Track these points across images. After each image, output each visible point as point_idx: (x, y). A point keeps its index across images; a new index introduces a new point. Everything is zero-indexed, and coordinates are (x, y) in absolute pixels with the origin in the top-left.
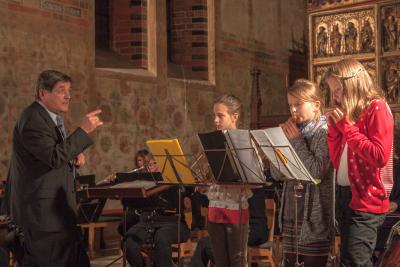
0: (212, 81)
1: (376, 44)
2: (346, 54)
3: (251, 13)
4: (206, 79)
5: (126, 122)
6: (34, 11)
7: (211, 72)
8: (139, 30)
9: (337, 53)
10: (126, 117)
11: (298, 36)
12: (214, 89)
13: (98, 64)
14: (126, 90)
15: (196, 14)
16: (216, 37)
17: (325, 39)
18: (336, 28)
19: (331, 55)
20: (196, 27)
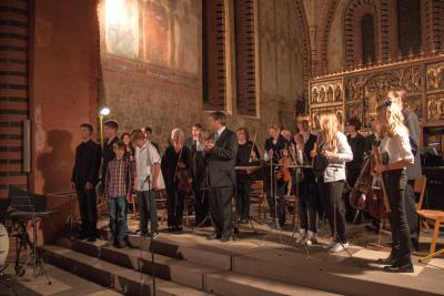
0: (259, 117)
1: (343, 97)
2: (327, 102)
3: (277, 81)
4: (256, 116)
7: (258, 111)
8: (223, 91)
11: (300, 93)
12: (259, 120)
13: (204, 109)
15: (250, 82)
16: (260, 94)
17: (317, 95)
18: (322, 89)
19: (320, 103)
20: (250, 89)
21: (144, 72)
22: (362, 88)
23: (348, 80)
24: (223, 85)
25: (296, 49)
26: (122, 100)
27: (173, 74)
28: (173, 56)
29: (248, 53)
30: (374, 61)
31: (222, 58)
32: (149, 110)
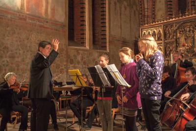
0: (108, 51)
1: (162, 38)
3: (121, 28)
4: (106, 50)
5: (79, 64)
6: (47, 28)
7: (108, 48)
8: (83, 34)
10: (78, 63)
13: (69, 45)
14: (78, 53)
15: (103, 29)
16: (109, 36)
18: (149, 33)
20: (103, 33)
21: (25, 19)
22: (175, 32)
23: (166, 26)
24: (83, 30)
25: (135, 8)
26: (7, 38)
27: (47, 22)
28: (46, 10)
29: (101, 10)
30: (183, 13)
31: (83, 12)
32: (29, 45)
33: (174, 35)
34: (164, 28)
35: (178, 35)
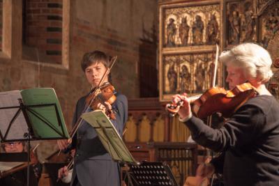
0: (66, 65)
1: (221, 36)
2: (193, 45)
4: (60, 63)
7: (65, 57)
9: (185, 44)
12: (67, 73)
17: (174, 30)
18: (185, 21)
19: (179, 46)
20: (51, 11)
33: (252, 32)
34: (225, 10)
35: (264, 31)
